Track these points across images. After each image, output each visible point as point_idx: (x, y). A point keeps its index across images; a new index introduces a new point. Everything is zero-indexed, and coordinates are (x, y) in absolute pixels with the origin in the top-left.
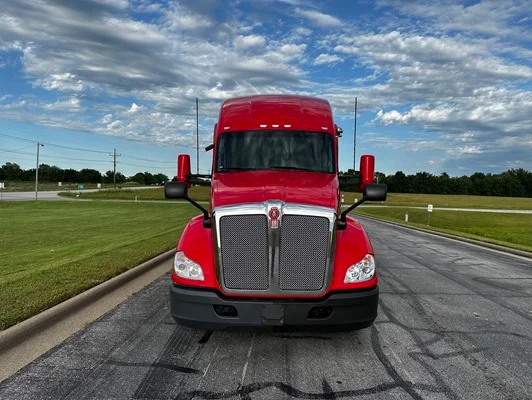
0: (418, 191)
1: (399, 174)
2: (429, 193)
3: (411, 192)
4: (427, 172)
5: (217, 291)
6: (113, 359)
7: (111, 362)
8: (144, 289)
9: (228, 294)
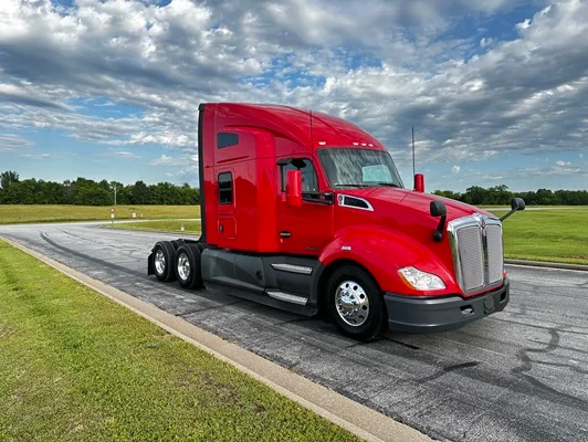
5: (459, 294)
6: (413, 380)
7: (421, 381)
8: (216, 333)
9: (467, 295)
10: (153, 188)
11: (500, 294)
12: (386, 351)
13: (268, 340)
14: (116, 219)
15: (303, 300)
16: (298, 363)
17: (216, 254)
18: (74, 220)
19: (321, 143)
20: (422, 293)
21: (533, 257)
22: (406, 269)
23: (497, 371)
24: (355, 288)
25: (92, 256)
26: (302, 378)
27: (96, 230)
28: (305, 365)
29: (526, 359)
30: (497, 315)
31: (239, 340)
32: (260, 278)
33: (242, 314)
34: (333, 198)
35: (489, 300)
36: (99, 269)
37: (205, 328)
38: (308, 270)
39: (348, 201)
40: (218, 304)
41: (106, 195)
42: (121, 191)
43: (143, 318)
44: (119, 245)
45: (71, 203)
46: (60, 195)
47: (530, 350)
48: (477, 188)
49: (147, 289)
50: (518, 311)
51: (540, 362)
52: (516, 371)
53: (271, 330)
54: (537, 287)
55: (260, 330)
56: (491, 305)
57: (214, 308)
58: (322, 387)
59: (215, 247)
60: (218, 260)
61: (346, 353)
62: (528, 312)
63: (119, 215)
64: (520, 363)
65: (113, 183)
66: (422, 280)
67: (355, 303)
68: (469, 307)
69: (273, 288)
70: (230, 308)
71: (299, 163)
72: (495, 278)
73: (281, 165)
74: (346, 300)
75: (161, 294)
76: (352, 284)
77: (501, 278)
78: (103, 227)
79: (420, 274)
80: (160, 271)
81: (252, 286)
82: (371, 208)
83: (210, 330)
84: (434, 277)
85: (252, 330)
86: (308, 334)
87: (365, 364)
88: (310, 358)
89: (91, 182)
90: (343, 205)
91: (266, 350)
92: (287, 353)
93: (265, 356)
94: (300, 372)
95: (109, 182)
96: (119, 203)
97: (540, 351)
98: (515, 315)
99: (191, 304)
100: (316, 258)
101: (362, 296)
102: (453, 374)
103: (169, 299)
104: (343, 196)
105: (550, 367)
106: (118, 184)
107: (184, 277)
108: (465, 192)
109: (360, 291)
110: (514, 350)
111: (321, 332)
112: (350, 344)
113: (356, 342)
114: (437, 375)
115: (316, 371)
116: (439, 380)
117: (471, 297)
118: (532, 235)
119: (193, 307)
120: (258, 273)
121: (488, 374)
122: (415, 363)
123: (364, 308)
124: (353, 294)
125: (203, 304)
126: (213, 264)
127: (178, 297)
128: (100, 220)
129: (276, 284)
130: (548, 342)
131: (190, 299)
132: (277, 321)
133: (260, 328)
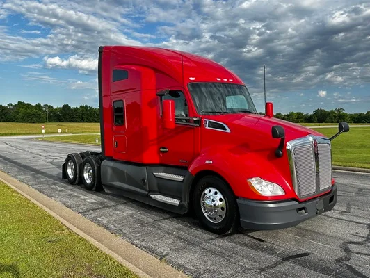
0: (82, 120)
1: (66, 107)
2: (91, 122)
3: (76, 122)
4: (88, 105)
5: (295, 199)
6: (257, 268)
7: (262, 270)
8: (107, 228)
9: (302, 199)
10: (76, 109)
11: (329, 198)
12: (238, 243)
13: (147, 234)
14: (45, 133)
15: (176, 202)
16: (168, 254)
17: (112, 164)
18: (15, 134)
19: (191, 79)
20: (266, 198)
21: (359, 165)
22: (253, 179)
23: (324, 261)
24: (216, 193)
25: (24, 163)
26: (169, 266)
27: (31, 142)
28: (173, 256)
29: (347, 251)
30: (328, 213)
31: (124, 234)
32: (144, 183)
33: (131, 212)
34: (200, 122)
35: (320, 203)
36: (26, 174)
37: (100, 224)
38: (180, 178)
39: (211, 124)
40: (113, 204)
41: (40, 115)
42: (51, 112)
43: (50, 216)
44: (45, 154)
45: (13, 121)
46: (5, 115)
47: (351, 243)
48: (321, 110)
49: (60, 191)
50: (344, 209)
51: (358, 253)
52: (338, 261)
53: (151, 226)
54: (361, 190)
55: (142, 225)
56: (321, 207)
57: (109, 207)
58: (184, 275)
59: (111, 159)
60: (113, 169)
61: (207, 245)
62: (352, 210)
63: (50, 130)
64: (342, 254)
65: (46, 106)
66: (266, 189)
67: (215, 205)
68: (303, 208)
69: (154, 192)
70: (121, 207)
71: (174, 94)
72: (325, 185)
73: (161, 96)
74: (208, 202)
75: (70, 195)
76: (213, 190)
77: (330, 185)
78: (36, 139)
79: (265, 183)
80: (71, 176)
81: (138, 190)
82: (228, 130)
83: (103, 225)
84: (276, 185)
85: (136, 225)
86: (179, 229)
87: (221, 255)
88: (178, 250)
89: (29, 105)
90: (207, 127)
91: (143, 243)
92: (160, 246)
93: (142, 247)
94: (169, 262)
95: (42, 105)
96: (50, 121)
97: (359, 243)
98: (342, 213)
99: (92, 203)
100: (187, 168)
101: (221, 200)
102: (289, 264)
103: (76, 199)
104: (208, 120)
105: (365, 257)
106: (50, 106)
107: (88, 182)
108: (312, 113)
109: (219, 196)
110: (339, 243)
111: (190, 227)
112: (211, 237)
113: (216, 236)
114: (277, 264)
115: (181, 261)
116: (277, 269)
117: (305, 201)
118: (362, 146)
119: (93, 206)
120: (143, 180)
121: (316, 264)
122: (260, 254)
123: (223, 209)
124: (214, 198)
125: (101, 203)
126: (110, 172)
127: (83, 197)
128: (33, 134)
129: (156, 189)
130: (366, 236)
131: (92, 198)
132: (157, 218)
133: (143, 224)
